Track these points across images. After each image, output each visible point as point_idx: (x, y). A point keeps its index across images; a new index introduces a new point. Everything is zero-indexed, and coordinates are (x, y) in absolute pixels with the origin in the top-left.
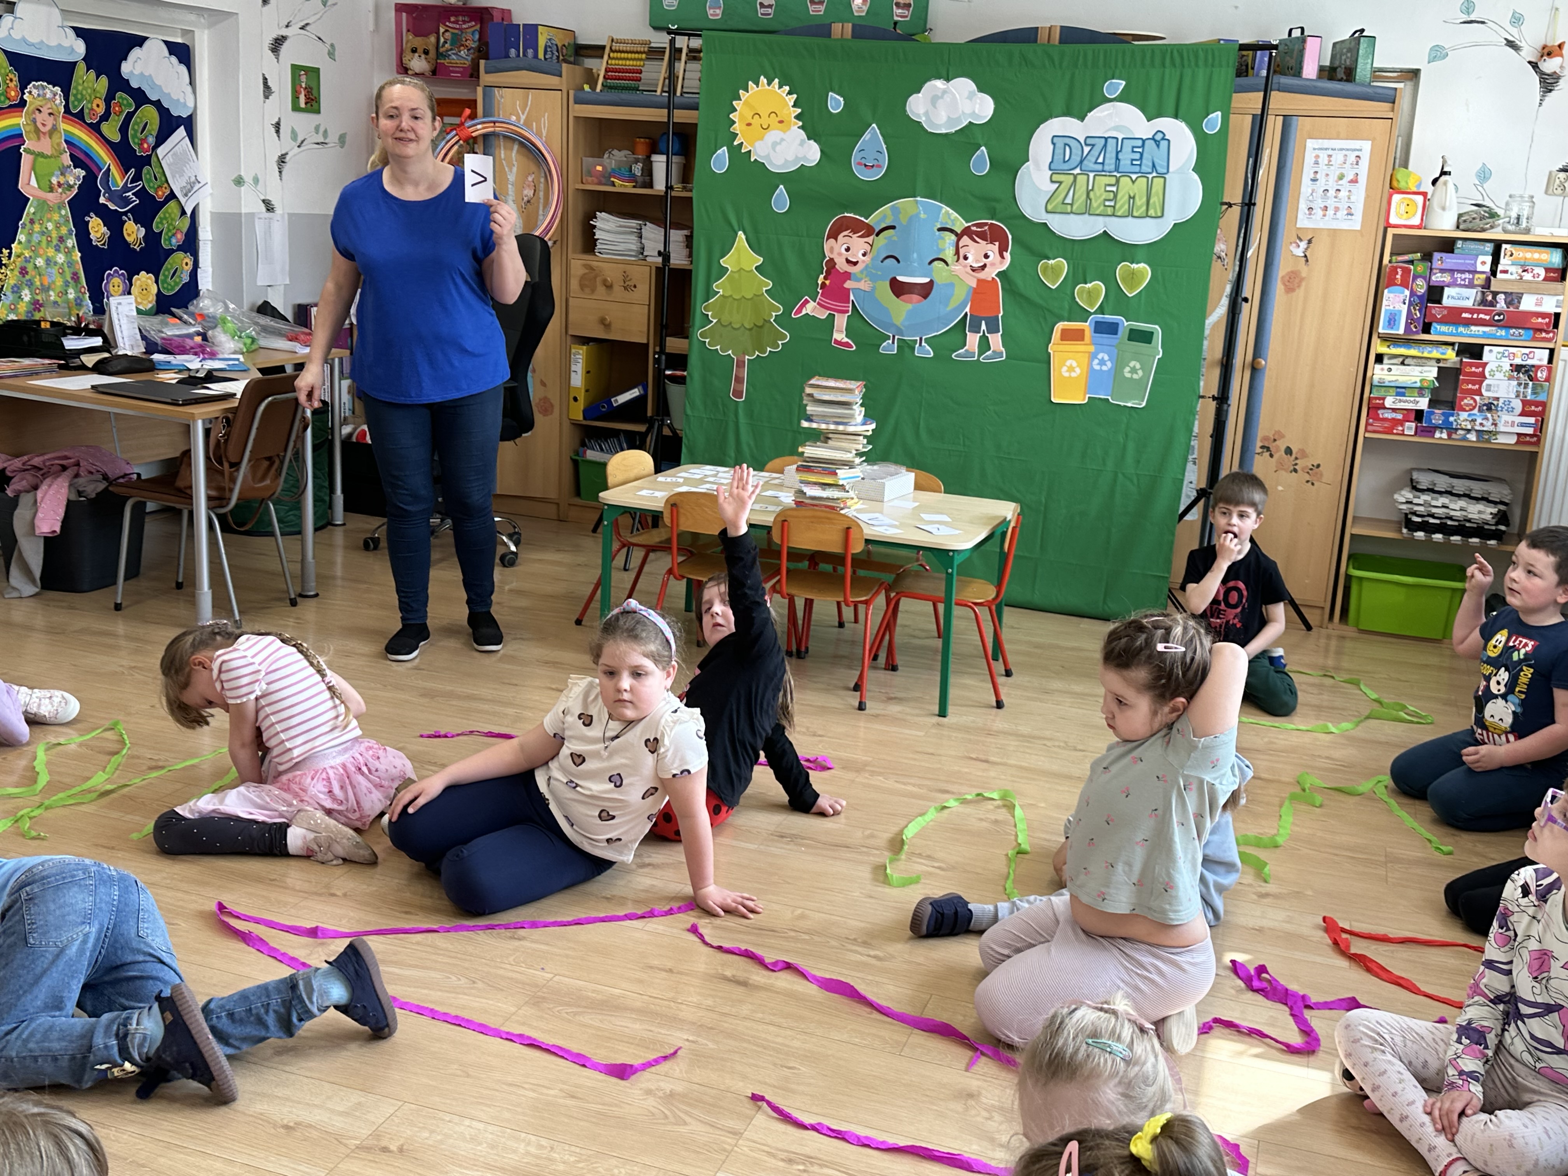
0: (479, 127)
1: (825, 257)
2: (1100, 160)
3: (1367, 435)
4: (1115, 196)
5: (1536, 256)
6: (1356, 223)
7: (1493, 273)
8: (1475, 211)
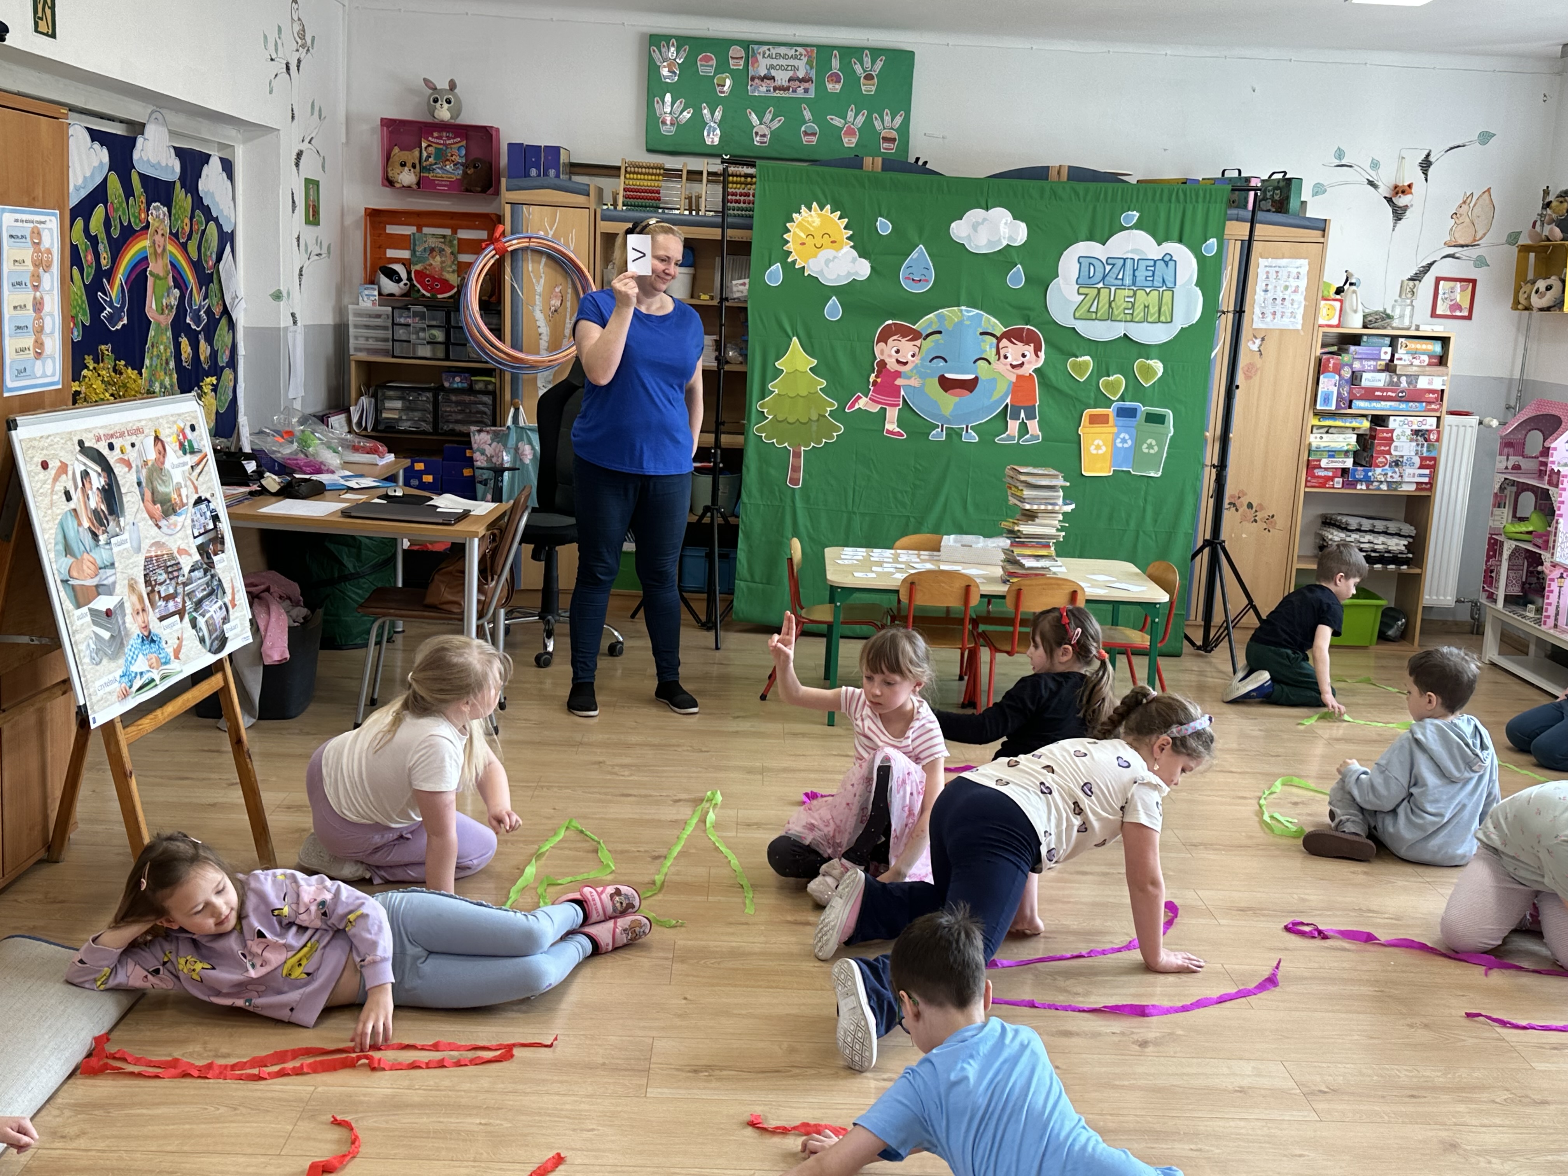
0: (514, 242)
1: (875, 358)
2: (1120, 276)
3: (1307, 490)
4: (1133, 305)
5: (1424, 347)
6: (1298, 323)
7: (1392, 360)
8: (1376, 313)
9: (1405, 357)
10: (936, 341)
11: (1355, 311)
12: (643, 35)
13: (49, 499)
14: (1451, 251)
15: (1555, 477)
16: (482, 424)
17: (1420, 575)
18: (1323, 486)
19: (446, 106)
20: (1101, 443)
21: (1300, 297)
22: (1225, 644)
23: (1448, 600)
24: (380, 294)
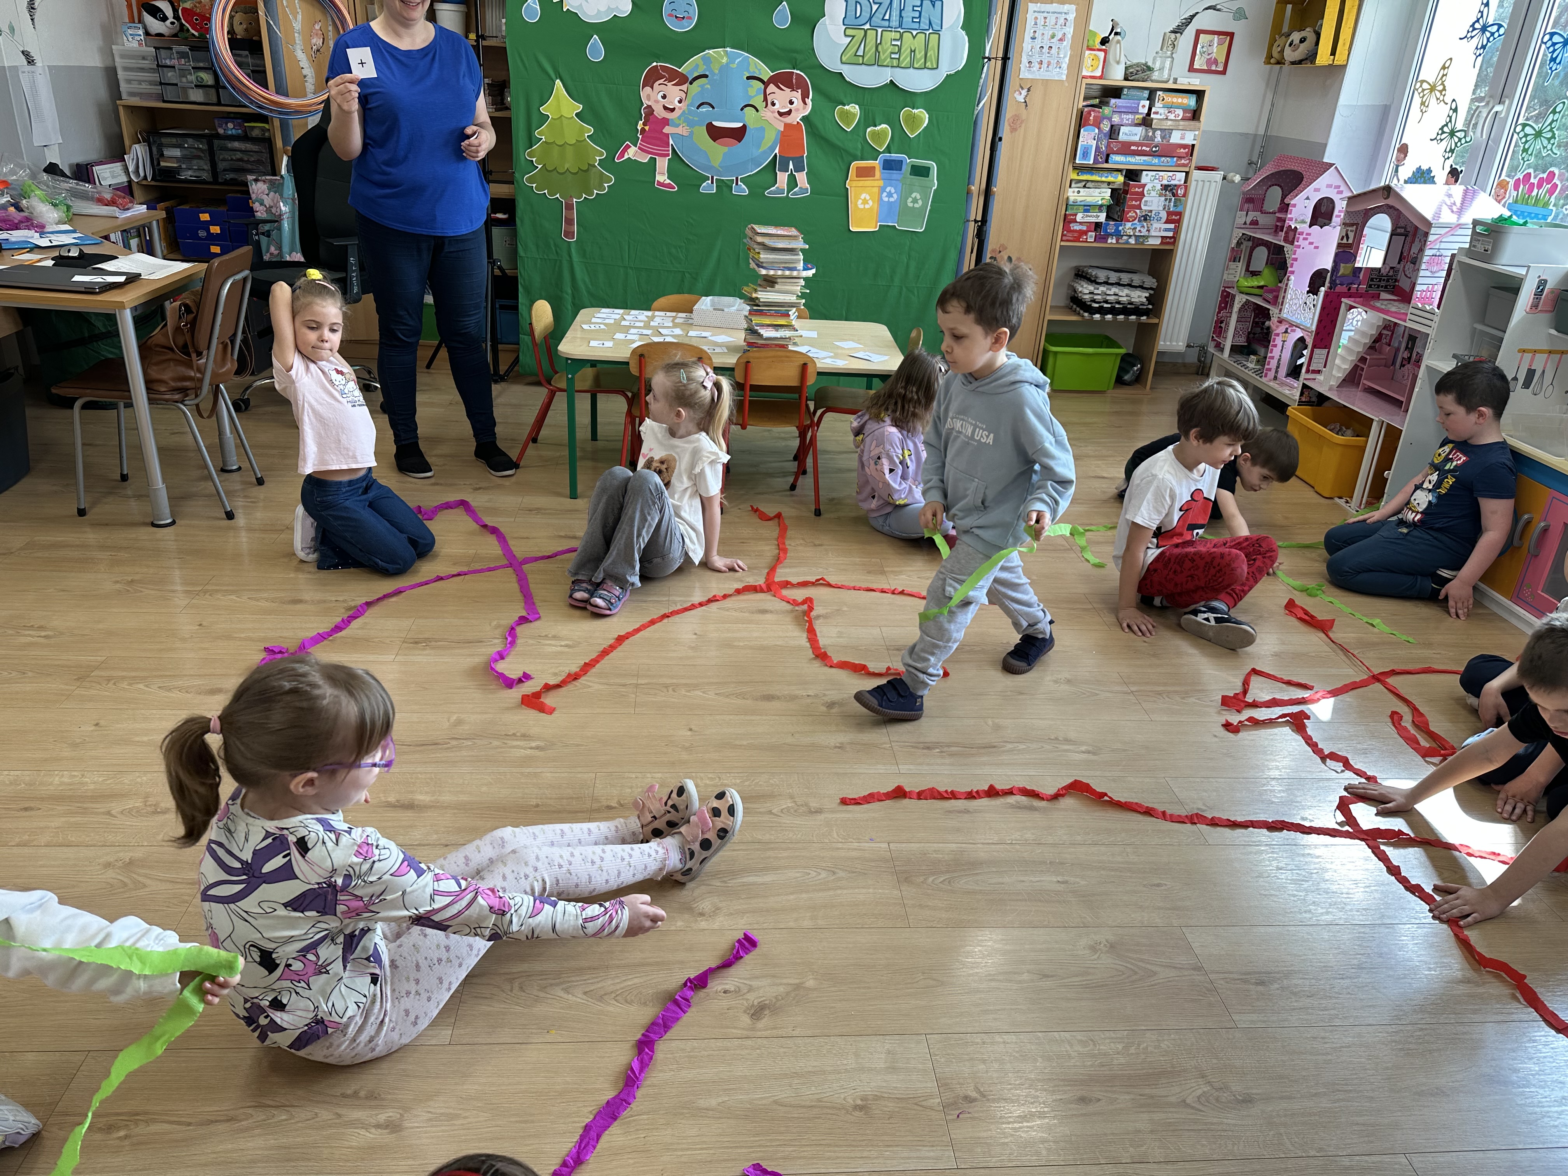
1: (642, 104)
2: (887, 17)
3: (1063, 243)
4: (900, 50)
5: (1180, 100)
6: (1062, 74)
7: (1149, 114)
8: (1138, 65)
9: (1161, 111)
10: (702, 86)
11: (1118, 63)
15: (1291, 234)
16: (259, 174)
17: (1157, 325)
18: (1077, 240)
20: (869, 197)
21: (1066, 46)
23: (1179, 345)
24: (147, 33)
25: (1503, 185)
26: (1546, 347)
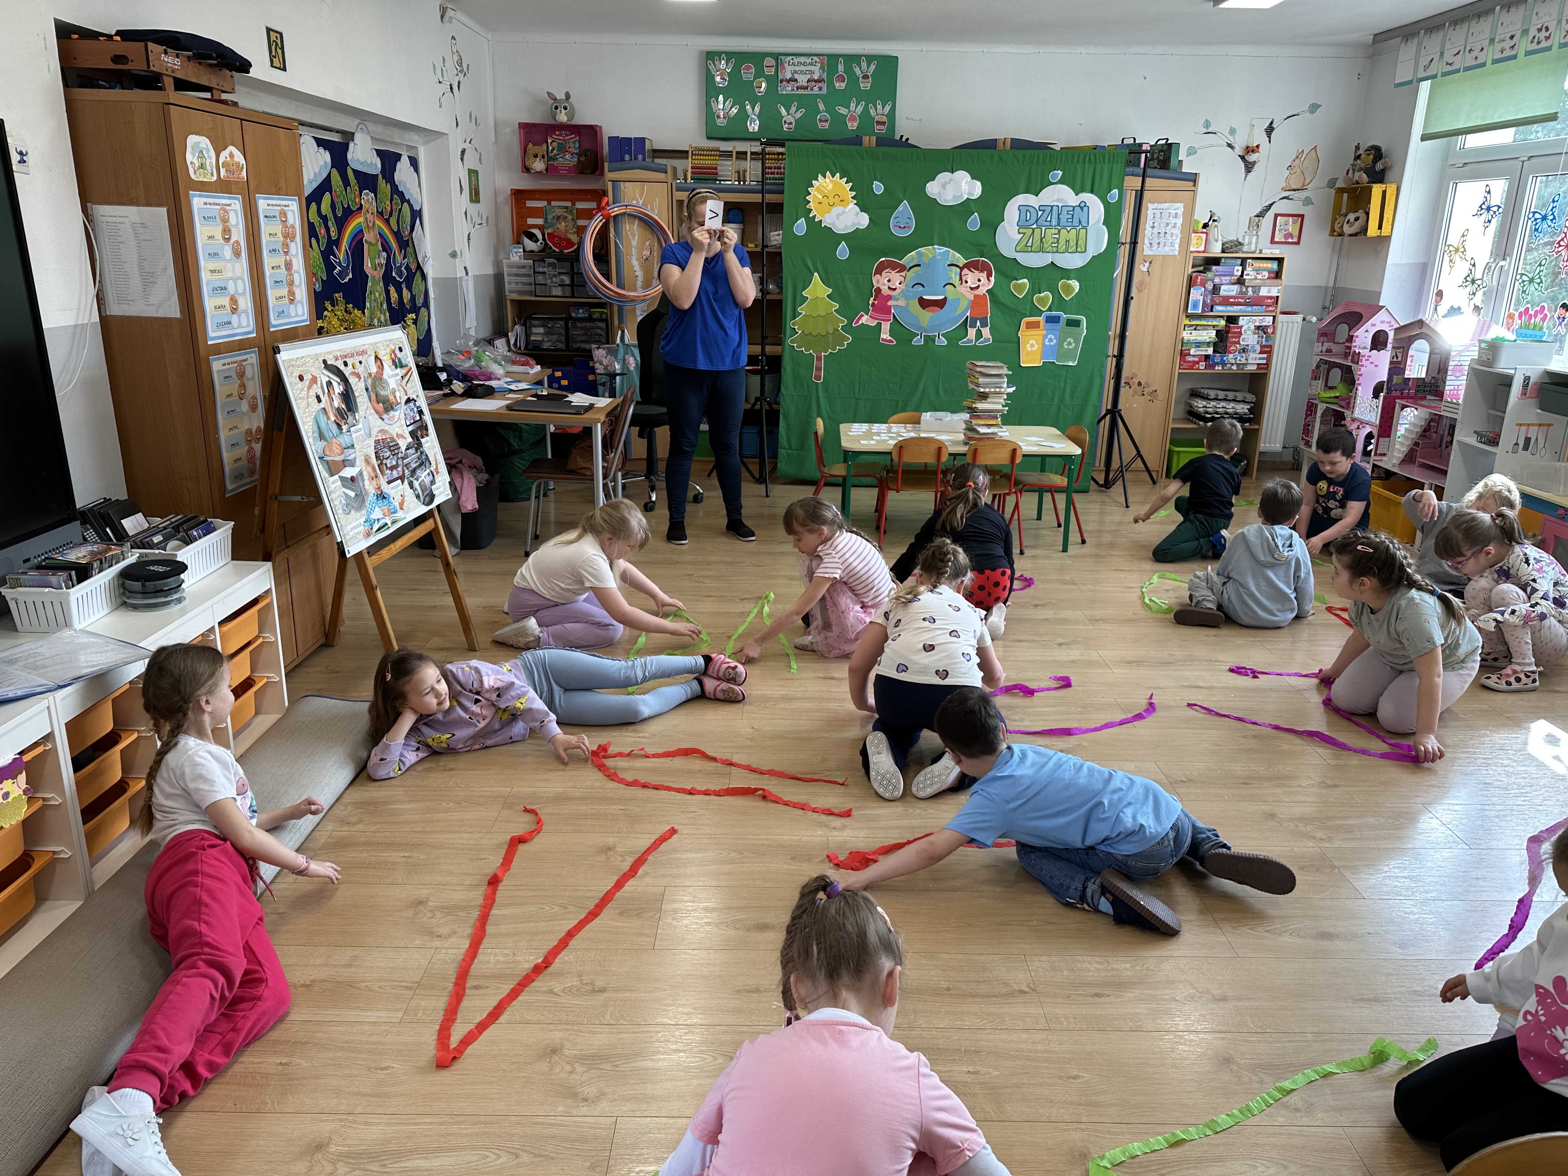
0: (616, 209)
1: (873, 286)
3: (1180, 371)
5: (1265, 265)
6: (1175, 251)
7: (1242, 276)
8: (1231, 241)
9: (1252, 273)
10: (916, 272)
11: (1217, 241)
12: (701, 52)
13: (305, 401)
14: (1286, 194)
15: (1356, 357)
16: (599, 343)
17: (1258, 429)
18: (1191, 368)
19: (564, 111)
20: (1034, 342)
21: (1177, 231)
22: (1120, 483)
23: (1277, 446)
24: (524, 251)
25: (1511, 316)
26: (1536, 422)
